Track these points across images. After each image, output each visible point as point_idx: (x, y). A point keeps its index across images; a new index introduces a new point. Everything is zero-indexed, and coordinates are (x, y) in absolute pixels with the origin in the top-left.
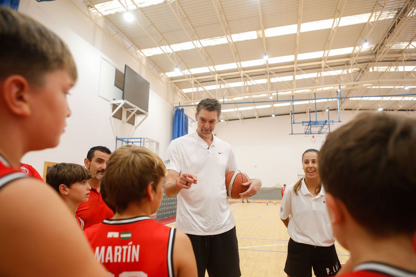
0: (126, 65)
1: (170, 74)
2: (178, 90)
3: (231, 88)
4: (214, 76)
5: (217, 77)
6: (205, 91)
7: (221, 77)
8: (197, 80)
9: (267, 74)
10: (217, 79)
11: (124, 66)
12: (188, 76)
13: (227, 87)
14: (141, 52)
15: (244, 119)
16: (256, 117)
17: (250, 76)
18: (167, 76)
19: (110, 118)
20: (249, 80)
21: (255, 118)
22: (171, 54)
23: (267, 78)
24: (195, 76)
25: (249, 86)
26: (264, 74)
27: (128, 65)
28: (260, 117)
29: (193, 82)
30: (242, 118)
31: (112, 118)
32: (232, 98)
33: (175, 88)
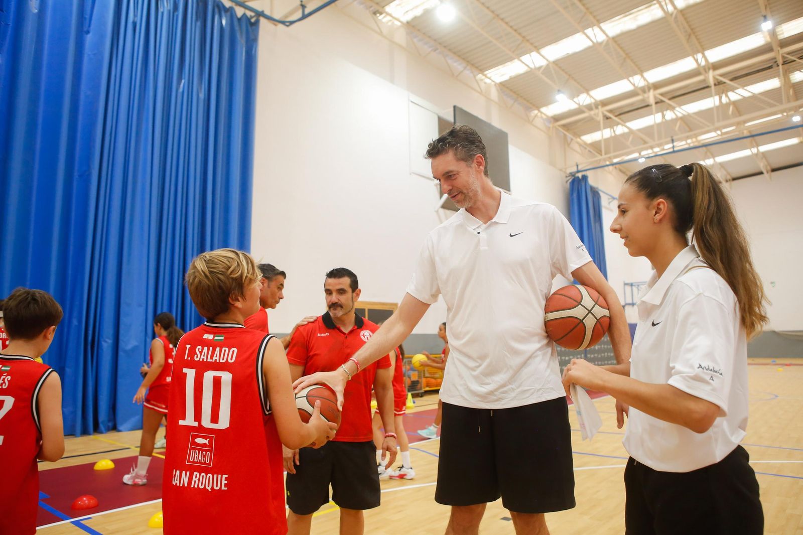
0: (455, 107)
1: (551, 110)
2: (572, 139)
3: (689, 115)
4: (646, 95)
5: (651, 97)
6: (631, 131)
7: (662, 95)
8: (611, 111)
9: (778, 66)
10: (652, 101)
11: (452, 109)
12: (589, 108)
13: (680, 115)
14: (485, 76)
15: (734, 179)
16: (764, 171)
17: (733, 79)
18: (545, 115)
19: (437, 212)
20: (733, 89)
21: (761, 173)
22: (543, 69)
23: (777, 76)
24: (604, 103)
25: (735, 103)
26: (770, 67)
27: (459, 105)
28: (774, 170)
29: (600, 118)
30: (729, 177)
31: (442, 211)
32: (696, 136)
33: (565, 135)
